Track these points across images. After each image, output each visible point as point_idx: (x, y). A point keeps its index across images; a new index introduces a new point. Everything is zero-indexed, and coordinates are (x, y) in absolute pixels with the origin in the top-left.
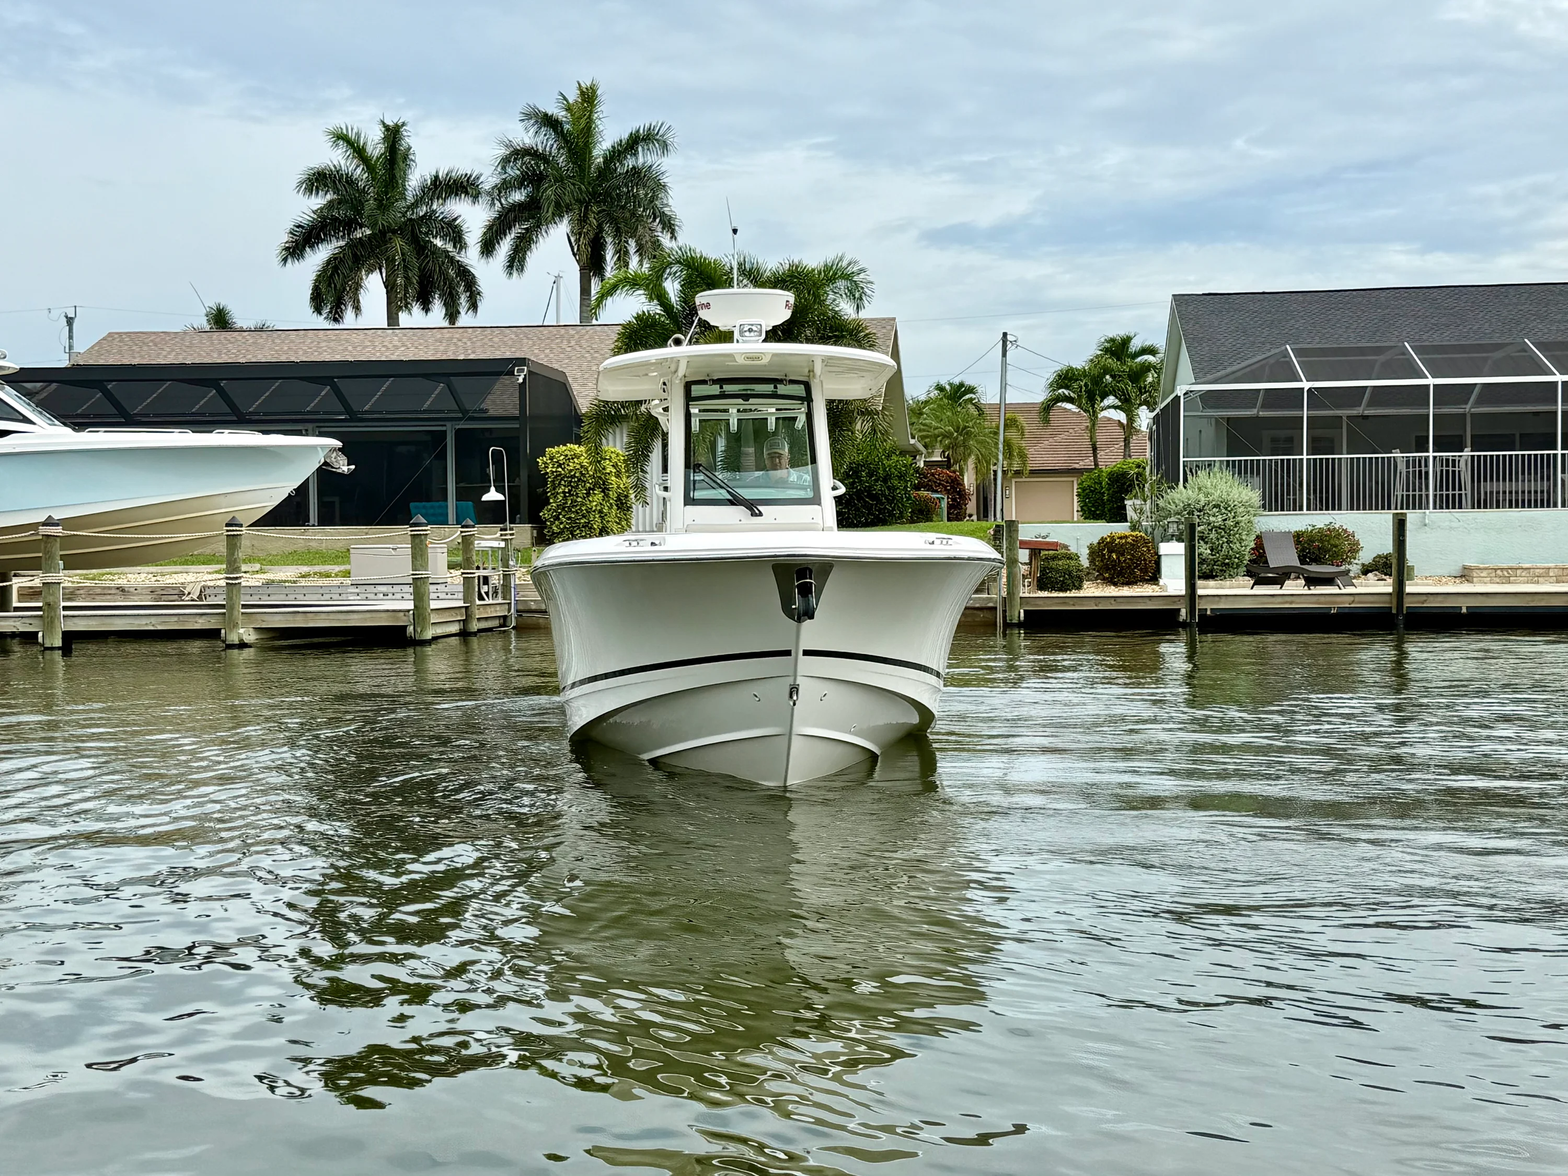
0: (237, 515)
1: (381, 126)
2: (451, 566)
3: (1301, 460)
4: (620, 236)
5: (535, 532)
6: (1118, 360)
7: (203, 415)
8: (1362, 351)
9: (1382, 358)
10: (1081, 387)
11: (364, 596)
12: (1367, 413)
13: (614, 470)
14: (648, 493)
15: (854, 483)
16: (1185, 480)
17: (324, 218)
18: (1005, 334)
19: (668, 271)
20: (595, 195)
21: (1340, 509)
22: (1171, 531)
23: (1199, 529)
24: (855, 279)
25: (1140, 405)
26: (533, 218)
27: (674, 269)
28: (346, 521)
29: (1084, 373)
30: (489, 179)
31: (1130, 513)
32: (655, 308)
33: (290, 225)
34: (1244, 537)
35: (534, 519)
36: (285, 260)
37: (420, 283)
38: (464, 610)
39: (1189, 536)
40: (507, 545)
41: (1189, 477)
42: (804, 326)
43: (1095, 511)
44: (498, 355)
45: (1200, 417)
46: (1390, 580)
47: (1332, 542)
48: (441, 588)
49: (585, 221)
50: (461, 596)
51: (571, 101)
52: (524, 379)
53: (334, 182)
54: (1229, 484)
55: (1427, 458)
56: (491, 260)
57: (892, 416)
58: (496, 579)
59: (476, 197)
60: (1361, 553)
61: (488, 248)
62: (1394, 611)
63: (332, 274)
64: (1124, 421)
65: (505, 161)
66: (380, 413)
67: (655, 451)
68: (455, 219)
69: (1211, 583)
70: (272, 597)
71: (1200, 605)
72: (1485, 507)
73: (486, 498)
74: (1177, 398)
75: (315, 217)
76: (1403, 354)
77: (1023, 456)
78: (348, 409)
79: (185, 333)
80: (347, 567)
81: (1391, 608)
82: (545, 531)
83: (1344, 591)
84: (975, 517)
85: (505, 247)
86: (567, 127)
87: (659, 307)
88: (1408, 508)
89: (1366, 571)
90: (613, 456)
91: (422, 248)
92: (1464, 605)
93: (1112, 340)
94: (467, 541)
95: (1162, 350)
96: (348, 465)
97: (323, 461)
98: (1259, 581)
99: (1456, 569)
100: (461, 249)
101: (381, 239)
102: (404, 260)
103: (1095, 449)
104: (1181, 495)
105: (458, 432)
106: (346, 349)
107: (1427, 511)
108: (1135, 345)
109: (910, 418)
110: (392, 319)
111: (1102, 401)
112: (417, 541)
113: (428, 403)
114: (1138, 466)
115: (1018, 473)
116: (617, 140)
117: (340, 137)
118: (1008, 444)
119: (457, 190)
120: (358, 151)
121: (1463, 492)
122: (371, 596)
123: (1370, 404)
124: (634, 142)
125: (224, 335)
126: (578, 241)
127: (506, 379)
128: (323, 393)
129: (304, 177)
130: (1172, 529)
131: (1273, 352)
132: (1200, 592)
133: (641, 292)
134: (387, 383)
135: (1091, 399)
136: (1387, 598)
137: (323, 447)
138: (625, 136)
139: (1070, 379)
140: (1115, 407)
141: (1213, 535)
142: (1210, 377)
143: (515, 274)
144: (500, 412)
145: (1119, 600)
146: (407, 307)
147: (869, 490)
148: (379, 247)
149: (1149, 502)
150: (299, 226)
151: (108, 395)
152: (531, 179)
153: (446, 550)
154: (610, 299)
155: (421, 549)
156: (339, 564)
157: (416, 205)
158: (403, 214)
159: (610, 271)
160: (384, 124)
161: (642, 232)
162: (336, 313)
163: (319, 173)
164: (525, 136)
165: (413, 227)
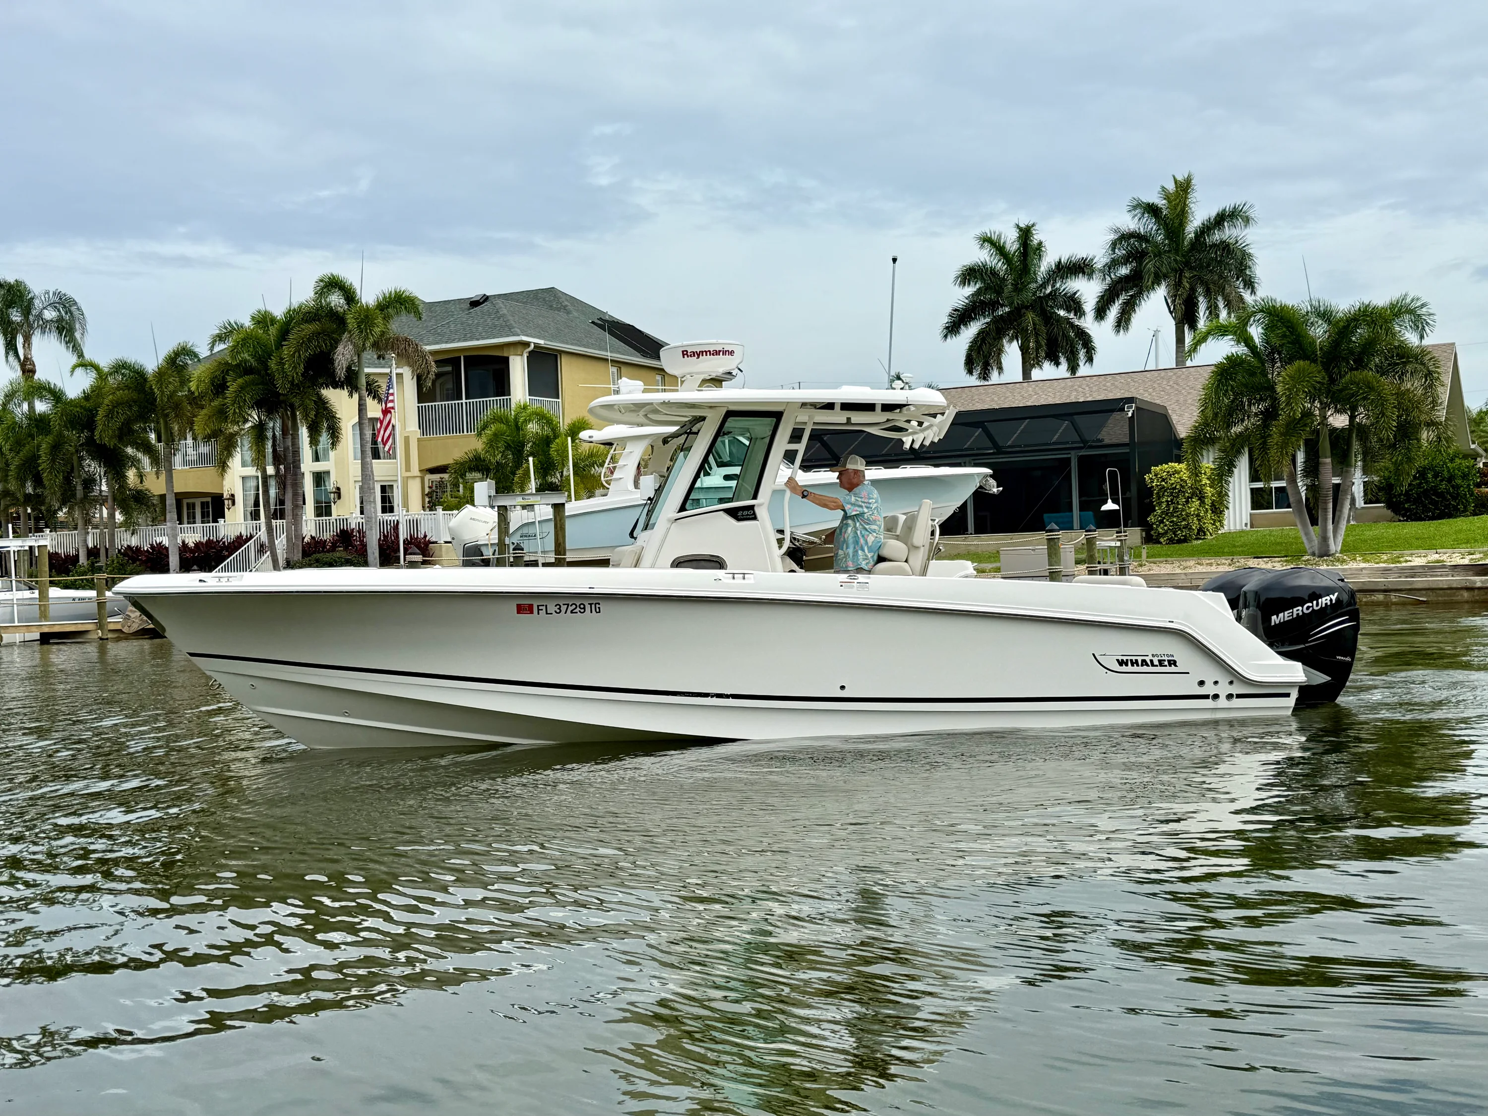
1: (1017, 229)
2: (1078, 562)
4: (1210, 295)
5: (1144, 533)
13: (1208, 482)
14: (1237, 498)
15: (1421, 483)
17: (974, 302)
19: (1252, 319)
20: (1187, 264)
24: (1419, 312)
26: (1136, 286)
27: (1258, 317)
28: (996, 530)
30: (1101, 259)
32: (1241, 350)
33: (949, 310)
35: (1143, 523)
36: (946, 336)
37: (1049, 345)
40: (1122, 544)
42: (1373, 355)
44: (1111, 396)
49: (1180, 286)
51: (1168, 191)
52: (1133, 414)
53: (981, 274)
56: (1103, 323)
57: (1455, 425)
59: (1090, 276)
61: (1100, 313)
63: (981, 344)
65: (1114, 245)
66: (1020, 446)
67: (1241, 466)
68: (1075, 293)
73: (1104, 508)
75: (967, 301)
78: (995, 445)
80: (998, 565)
82: (1152, 533)
85: (1113, 312)
86: (1164, 212)
87: (1245, 348)
90: (1207, 470)
91: (1048, 318)
94: (1090, 542)
96: (998, 487)
97: (978, 485)
100: (1080, 317)
101: (1016, 315)
102: (1035, 329)
105: (1081, 459)
106: (993, 400)
109: (1470, 427)
110: (1026, 375)
112: (1051, 543)
113: (1056, 437)
116: (1206, 218)
117: (987, 240)
119: (1076, 271)
120: (1000, 249)
124: (1221, 219)
126: (1174, 301)
127: (1117, 415)
128: (976, 434)
129: (959, 273)
133: (1231, 337)
134: (1025, 424)
137: (978, 474)
138: (1213, 214)
143: (1122, 331)
144: (1115, 441)
146: (1039, 365)
147: (1434, 490)
148: (1016, 320)
150: (956, 310)
151: (824, 444)
152: (1135, 256)
153: (1073, 550)
154: (1203, 345)
155: (1055, 549)
156: (991, 562)
157: (1044, 286)
158: (1034, 294)
159: (1202, 323)
160: (1018, 226)
161: (1228, 289)
162: (985, 373)
163: (970, 269)
164: (1130, 223)
165: (1042, 303)
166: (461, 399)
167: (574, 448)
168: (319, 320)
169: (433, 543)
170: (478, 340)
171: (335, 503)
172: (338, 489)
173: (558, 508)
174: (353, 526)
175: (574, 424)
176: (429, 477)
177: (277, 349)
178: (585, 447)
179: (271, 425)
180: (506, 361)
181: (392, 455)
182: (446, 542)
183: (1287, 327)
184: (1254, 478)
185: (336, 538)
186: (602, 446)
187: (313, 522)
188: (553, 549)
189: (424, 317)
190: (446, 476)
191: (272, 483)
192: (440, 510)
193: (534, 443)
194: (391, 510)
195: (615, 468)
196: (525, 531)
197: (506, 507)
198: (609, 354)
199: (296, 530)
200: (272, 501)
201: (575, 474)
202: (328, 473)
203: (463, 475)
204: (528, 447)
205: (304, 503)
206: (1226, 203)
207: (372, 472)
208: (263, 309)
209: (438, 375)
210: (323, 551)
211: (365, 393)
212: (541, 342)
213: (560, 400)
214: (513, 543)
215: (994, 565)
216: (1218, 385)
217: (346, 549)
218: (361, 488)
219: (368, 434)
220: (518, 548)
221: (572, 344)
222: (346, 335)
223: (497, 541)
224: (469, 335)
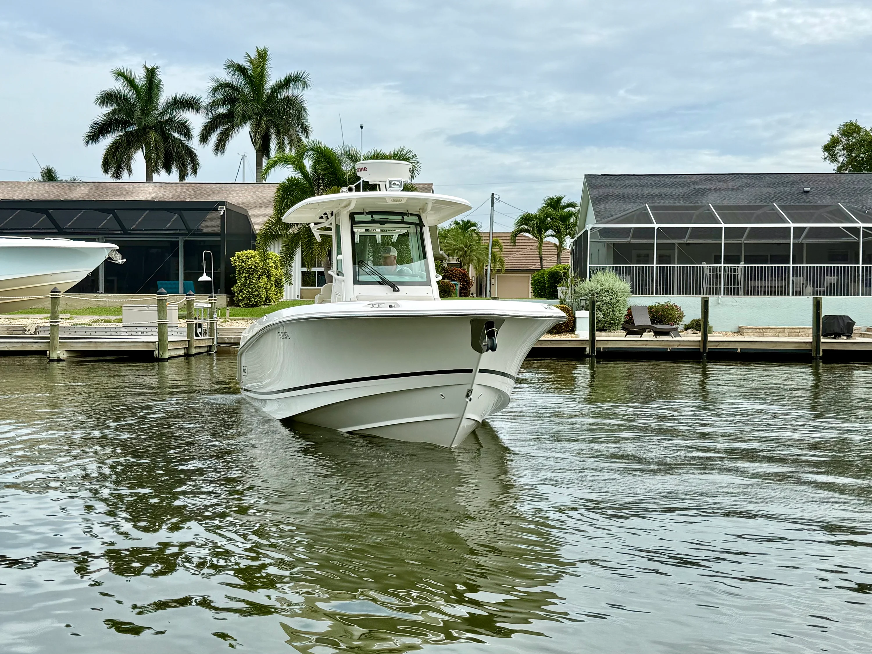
0: (57, 286)
1: (144, 69)
2: (180, 317)
3: (653, 267)
4: (280, 134)
5: (228, 299)
6: (555, 209)
7: (39, 229)
8: (687, 208)
9: (697, 212)
10: (534, 225)
11: (130, 333)
12: (688, 242)
13: (274, 265)
14: (293, 278)
16: (590, 277)
17: (110, 119)
18: (493, 194)
19: (306, 154)
20: (265, 110)
21: (673, 294)
22: (582, 304)
23: (597, 304)
24: (411, 161)
25: (566, 235)
26: (230, 123)
27: (309, 153)
28: (120, 291)
29: (536, 217)
30: (205, 100)
31: (560, 294)
32: (298, 175)
33: (91, 123)
34: (621, 309)
35: (228, 292)
36: (88, 142)
37: (165, 157)
38: (187, 342)
39: (592, 307)
40: (212, 305)
41: (592, 275)
43: (540, 293)
44: (209, 199)
45: (598, 242)
46: (699, 334)
47: (669, 312)
48: (174, 329)
49: (259, 126)
50: (185, 334)
51: (253, 58)
52: (224, 213)
53: (117, 99)
54: (613, 279)
55: (720, 267)
56: (206, 145)
58: (206, 325)
59: (197, 110)
60: (684, 319)
61: (204, 138)
62: (701, 351)
63: (116, 151)
64: (558, 243)
65: (215, 90)
66: (141, 230)
67: (297, 255)
69: (603, 333)
70: (77, 333)
71: (597, 346)
72: (751, 295)
73: (200, 279)
74: (586, 232)
75: (105, 118)
76: (709, 210)
77: (501, 261)
78: (122, 227)
79: (29, 182)
80: (121, 317)
81: (699, 349)
82: (234, 298)
83: (674, 339)
84: (475, 295)
85: (214, 138)
86: (250, 72)
87: (300, 174)
88: (710, 294)
89: (687, 328)
90: (274, 257)
91: (166, 138)
92: (739, 348)
93: (552, 199)
94: (189, 303)
95: (579, 205)
96: (122, 259)
97: (107, 257)
98: (630, 333)
99: (735, 328)
100: (189, 139)
101: (143, 132)
102: (156, 144)
103: (541, 258)
104: (587, 285)
105: (186, 242)
106: (122, 194)
107: (720, 296)
108: (564, 202)
109: (440, 239)
110: (149, 178)
111: (545, 232)
112: (161, 303)
113: (169, 225)
114: (565, 268)
115: (499, 271)
116: (278, 80)
117: (120, 74)
118: (494, 256)
119: (187, 106)
120: (131, 83)
121: (739, 286)
122: (134, 333)
123: (690, 237)
124: (288, 82)
125: (52, 184)
126: (255, 136)
127: (213, 213)
128: (108, 218)
129: (99, 96)
130: (583, 303)
131: (639, 207)
132: (597, 338)
133: (291, 166)
134: (145, 214)
135: (540, 231)
136: (698, 343)
137: (107, 249)
138: (283, 78)
139: (528, 220)
140: (553, 236)
141: (605, 307)
142: (604, 220)
143: (219, 152)
144: (210, 231)
145: (553, 342)
146: (157, 171)
148: (141, 136)
149: (570, 288)
150: (96, 124)
152: (229, 100)
153: (177, 308)
154: (273, 169)
155: (163, 307)
156: (116, 315)
157: (163, 114)
158: (157, 119)
159: (273, 154)
160: (146, 67)
161: (291, 132)
162: (118, 173)
163: (108, 94)
164: (226, 77)
165: (162, 126)
183: (328, 163)
184: (303, 265)
215: (118, 317)
216: (282, 198)
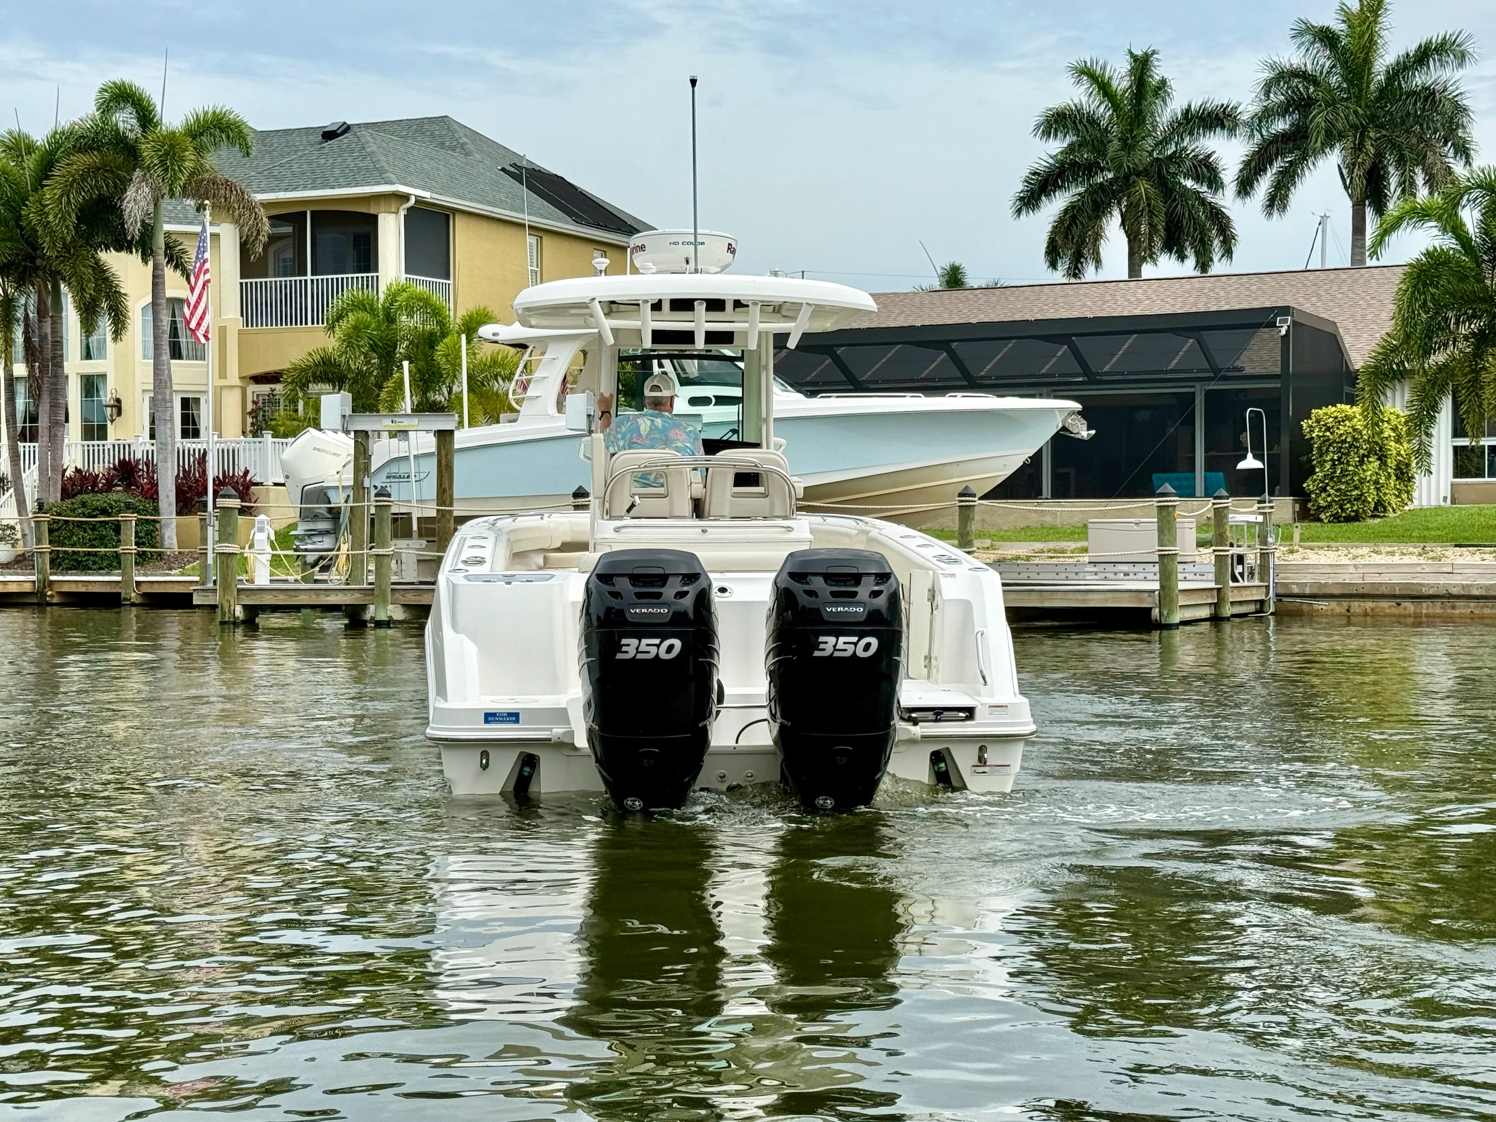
0: (970, 484)
1: (1128, 57)
2: (1201, 543)
4: (1405, 165)
5: (1298, 506)
7: (933, 380)
11: (1104, 575)
13: (1393, 434)
14: (1434, 460)
17: (1063, 163)
19: (1466, 197)
20: (1373, 118)
26: (1299, 148)
27: (1474, 195)
28: (1082, 493)
30: (1249, 107)
32: (1448, 243)
33: (1026, 173)
35: (1297, 491)
36: (1019, 211)
37: (1167, 229)
38: (1215, 592)
40: (1265, 519)
44: (1257, 304)
48: (1189, 567)
49: (1360, 150)
50: (1212, 576)
51: (1350, 12)
52: (1288, 331)
53: (1074, 122)
56: (1248, 200)
58: (1252, 559)
59: (1232, 131)
61: (1245, 186)
63: (1070, 225)
65: (1268, 88)
66: (1121, 373)
67: (1443, 413)
68: (1210, 156)
73: (1240, 466)
75: (1052, 161)
78: (1086, 370)
79: (916, 293)
80: (1084, 544)
82: (1310, 505)
85: (1264, 185)
86: (1343, 40)
87: (1454, 241)
90: (1393, 417)
91: (1169, 191)
94: (1219, 515)
96: (1088, 429)
97: (1060, 426)
100: (1216, 191)
101: (1124, 182)
102: (1149, 205)
105: (1210, 395)
106: (1085, 305)
110: (1134, 271)
112: (1164, 513)
113: (1175, 361)
116: (1402, 52)
117: (1084, 72)
119: (1212, 123)
120: (1103, 87)
122: (1112, 575)
124: (1424, 55)
125: (958, 294)
126: (1351, 172)
127: (1266, 331)
128: (1059, 354)
129: (1042, 119)
133: (1431, 224)
134: (1130, 341)
137: (1061, 410)
138: (1412, 48)
143: (1276, 214)
144: (1260, 370)
146: (1152, 257)
148: (1122, 191)
150: (1034, 174)
151: (837, 360)
152: (1297, 104)
153: (1195, 525)
154: (1394, 235)
155: (1169, 522)
156: (1075, 540)
157: (1164, 143)
158: (1150, 154)
159: (1393, 206)
160: (1131, 53)
161: (1430, 158)
162: (1076, 268)
163: (1058, 114)
164: (1293, 55)
165: (1161, 167)
166: (306, 275)
167: (472, 354)
168: (98, 150)
169: (257, 484)
170: (333, 187)
171: (112, 421)
172: (118, 401)
173: (445, 437)
174: (139, 456)
175: (471, 317)
176: (253, 388)
177: (35, 190)
178: (486, 352)
179: (23, 301)
180: (373, 220)
181: (199, 354)
182: (276, 484)
184: (1457, 432)
185: (112, 472)
186: (512, 350)
187: (80, 448)
188: (434, 496)
189: (254, 152)
190: (279, 387)
191: (21, 390)
192: (268, 436)
193: (411, 343)
194: (196, 434)
195: (529, 381)
196: (394, 469)
197: (366, 432)
198: (526, 217)
199: (54, 459)
200: (19, 416)
201: (470, 389)
202: (103, 376)
203: (304, 386)
204: (401, 349)
205: (67, 421)
206: (1433, 33)
207: (170, 376)
208: (15, 128)
209: (273, 239)
210: (93, 491)
211: (163, 260)
212: (426, 195)
213: (451, 282)
214: (376, 487)
215: (1079, 544)
217: (127, 488)
218: (153, 400)
219: (166, 320)
220: (382, 493)
221: (471, 200)
222: (138, 173)
223: (352, 483)
224: (319, 181)
